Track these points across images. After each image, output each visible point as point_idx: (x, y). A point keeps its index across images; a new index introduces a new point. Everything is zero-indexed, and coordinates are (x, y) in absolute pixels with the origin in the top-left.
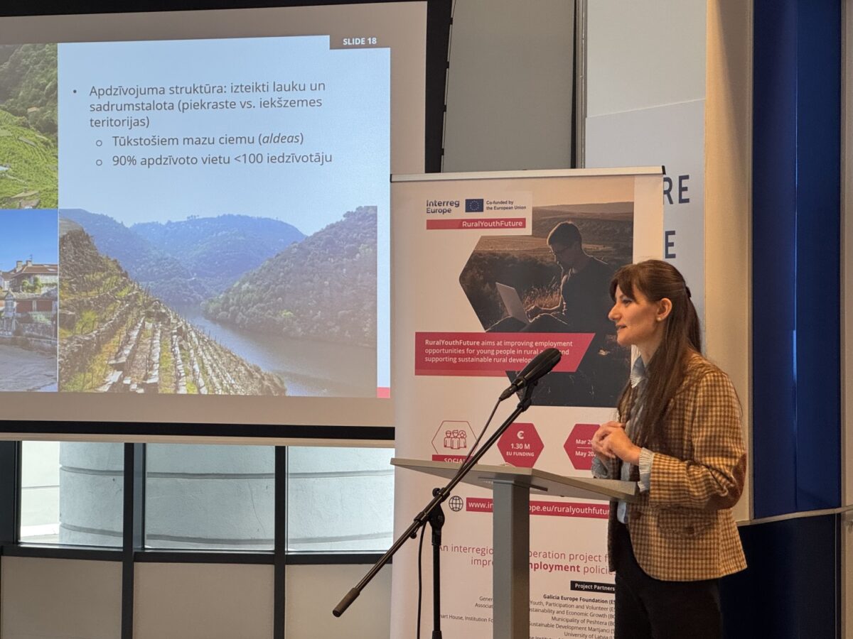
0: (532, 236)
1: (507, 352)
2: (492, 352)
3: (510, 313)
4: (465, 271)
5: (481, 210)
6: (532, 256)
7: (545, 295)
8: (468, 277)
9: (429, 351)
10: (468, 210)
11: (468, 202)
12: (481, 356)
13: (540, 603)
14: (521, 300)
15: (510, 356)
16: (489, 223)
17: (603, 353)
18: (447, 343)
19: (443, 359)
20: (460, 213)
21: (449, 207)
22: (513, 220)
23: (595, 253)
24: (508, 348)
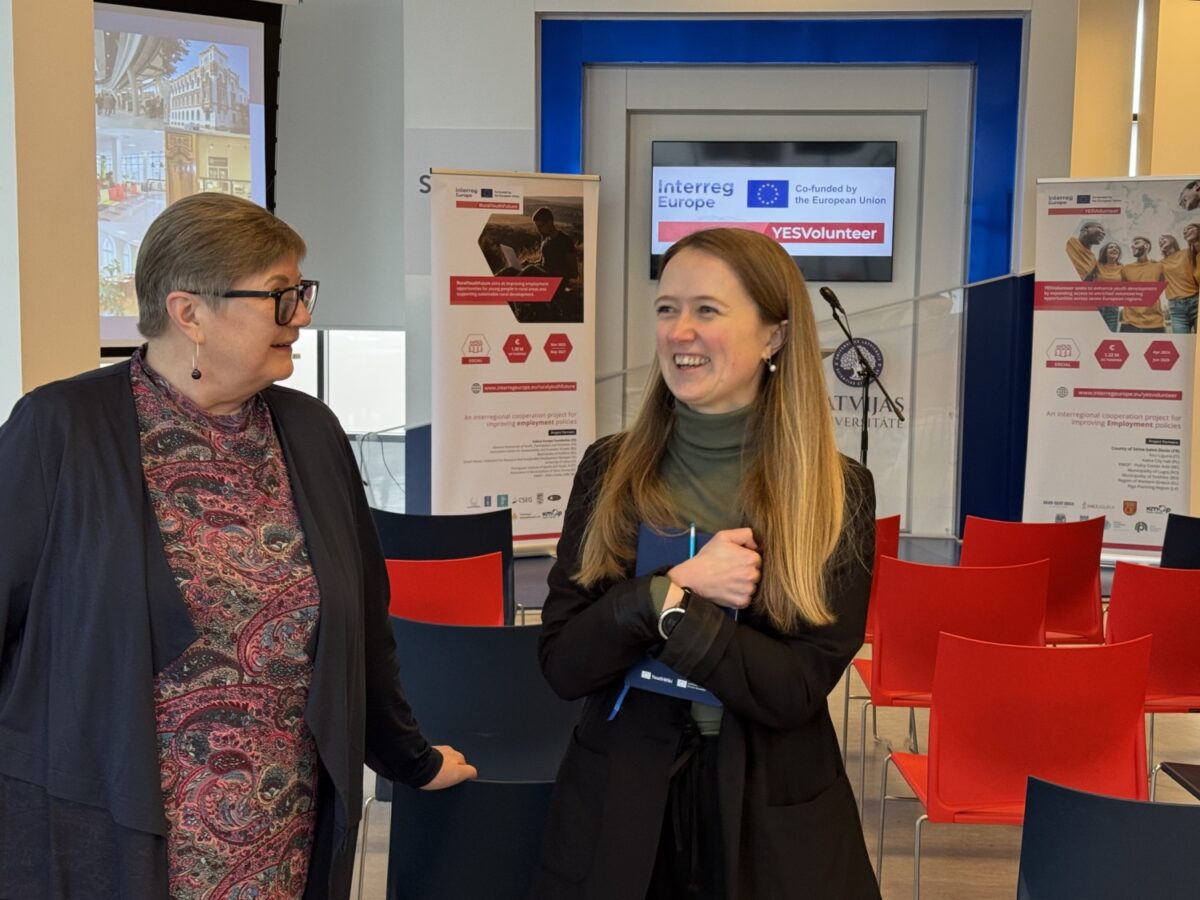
0: (525, 214)
1: (508, 289)
2: (498, 289)
3: (510, 264)
4: (482, 236)
5: (491, 196)
6: (524, 228)
7: (531, 253)
8: (484, 240)
9: (459, 289)
10: (483, 195)
11: (483, 191)
12: (491, 292)
13: (531, 446)
14: (517, 255)
15: (510, 292)
16: (496, 205)
17: (567, 289)
18: (471, 283)
19: (467, 294)
20: (477, 198)
21: (470, 193)
22: (512, 204)
23: (562, 228)
24: (509, 286)
